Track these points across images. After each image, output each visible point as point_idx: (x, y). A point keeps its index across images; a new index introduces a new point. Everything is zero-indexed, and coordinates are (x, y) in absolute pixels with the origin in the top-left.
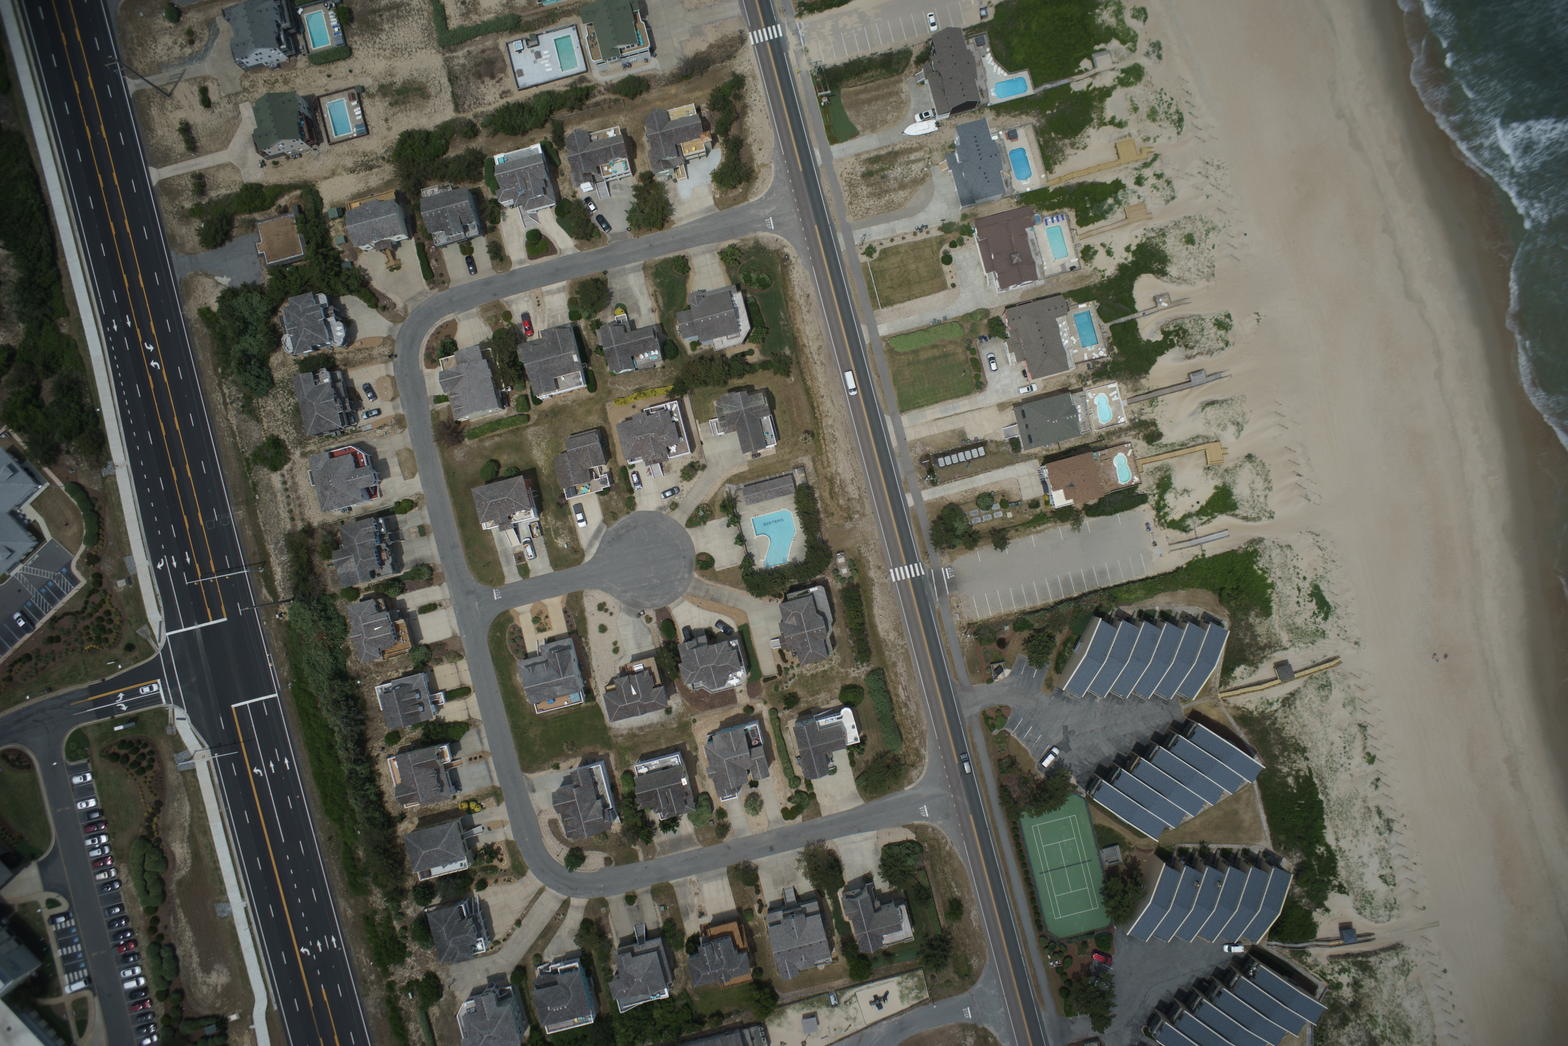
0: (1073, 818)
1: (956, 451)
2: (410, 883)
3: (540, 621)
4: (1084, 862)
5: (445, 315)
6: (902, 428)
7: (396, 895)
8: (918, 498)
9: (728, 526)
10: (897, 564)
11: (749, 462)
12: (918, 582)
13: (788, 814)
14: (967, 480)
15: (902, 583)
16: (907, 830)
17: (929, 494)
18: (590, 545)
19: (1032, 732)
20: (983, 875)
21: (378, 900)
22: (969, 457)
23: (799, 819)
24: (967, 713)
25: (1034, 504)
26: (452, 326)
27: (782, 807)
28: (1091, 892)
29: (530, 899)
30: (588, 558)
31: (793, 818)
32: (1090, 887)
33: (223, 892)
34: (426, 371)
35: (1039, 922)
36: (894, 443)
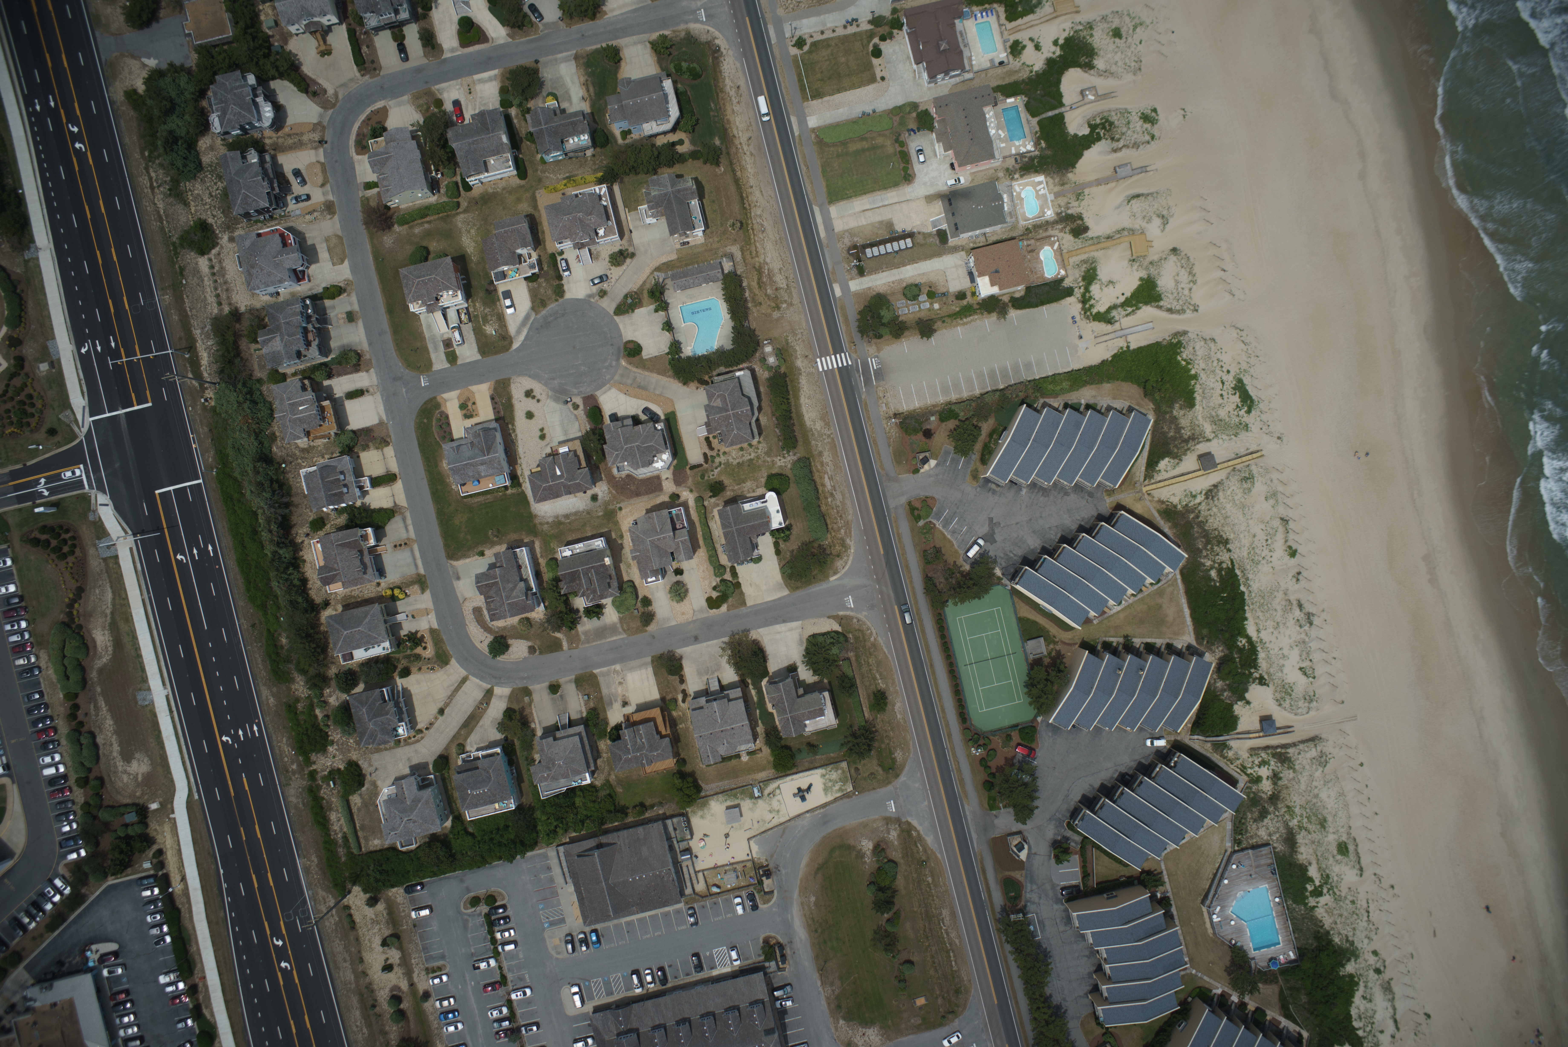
0: (998, 611)
1: (883, 242)
2: (333, 671)
3: (467, 408)
4: (1009, 655)
5: (375, 102)
6: (830, 219)
7: (319, 682)
8: (845, 288)
9: (656, 311)
10: (824, 353)
11: (678, 250)
12: (844, 371)
13: (712, 603)
14: (895, 271)
15: (829, 373)
16: (832, 621)
17: (857, 285)
18: (519, 332)
19: (957, 523)
20: (907, 667)
21: (300, 687)
22: (896, 248)
23: (724, 608)
24: (892, 504)
25: (961, 296)
26: (384, 112)
27: (707, 596)
28: (1016, 685)
29: (453, 688)
30: (516, 345)
31: (718, 607)
32: (1014, 679)
33: (145, 680)
34: (357, 158)
35: (963, 715)
36: (823, 234)
